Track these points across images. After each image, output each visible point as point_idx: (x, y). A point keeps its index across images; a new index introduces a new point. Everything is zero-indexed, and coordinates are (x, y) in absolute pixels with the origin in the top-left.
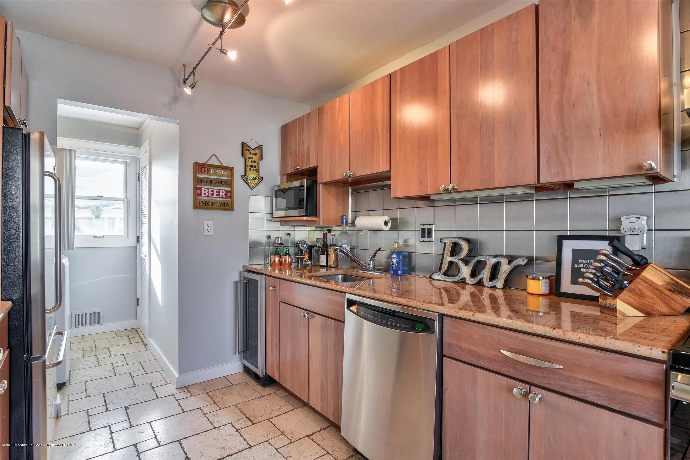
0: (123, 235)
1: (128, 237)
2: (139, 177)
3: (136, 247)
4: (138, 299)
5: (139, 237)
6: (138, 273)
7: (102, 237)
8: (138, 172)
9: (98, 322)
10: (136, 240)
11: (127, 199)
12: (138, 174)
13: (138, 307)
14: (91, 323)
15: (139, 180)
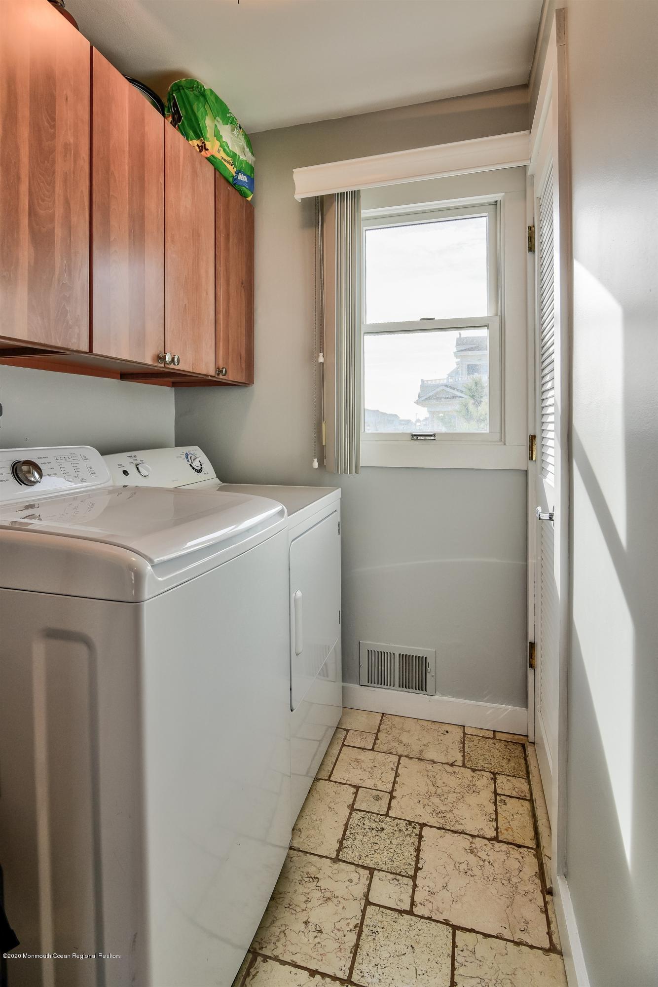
0: (488, 431)
1: (502, 439)
2: (531, 238)
3: (526, 472)
4: (532, 646)
5: (533, 438)
6: (531, 561)
7: (432, 438)
8: (529, 224)
9: (422, 686)
10: (525, 446)
11: (498, 318)
12: (530, 228)
13: (530, 672)
14: (405, 685)
15: (531, 249)
